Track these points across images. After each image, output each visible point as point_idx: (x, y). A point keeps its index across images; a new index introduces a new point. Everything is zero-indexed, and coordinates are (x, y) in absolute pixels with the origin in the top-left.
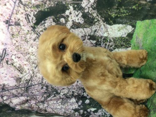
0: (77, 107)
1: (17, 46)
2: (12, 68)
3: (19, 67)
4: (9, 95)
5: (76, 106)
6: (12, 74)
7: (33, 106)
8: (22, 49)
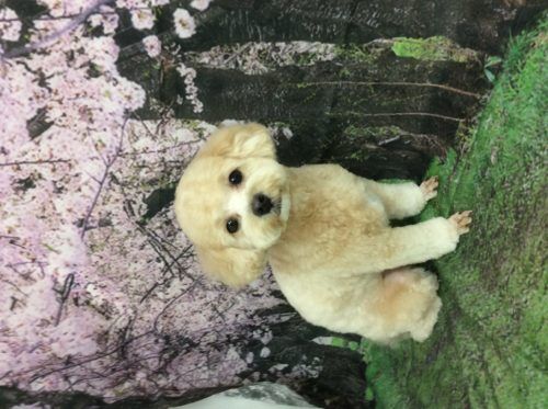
0: (245, 369)
1: (102, 266)
2: (88, 313)
3: (102, 306)
4: (82, 373)
5: (242, 366)
6: (88, 327)
7: (142, 384)
8: (113, 270)
